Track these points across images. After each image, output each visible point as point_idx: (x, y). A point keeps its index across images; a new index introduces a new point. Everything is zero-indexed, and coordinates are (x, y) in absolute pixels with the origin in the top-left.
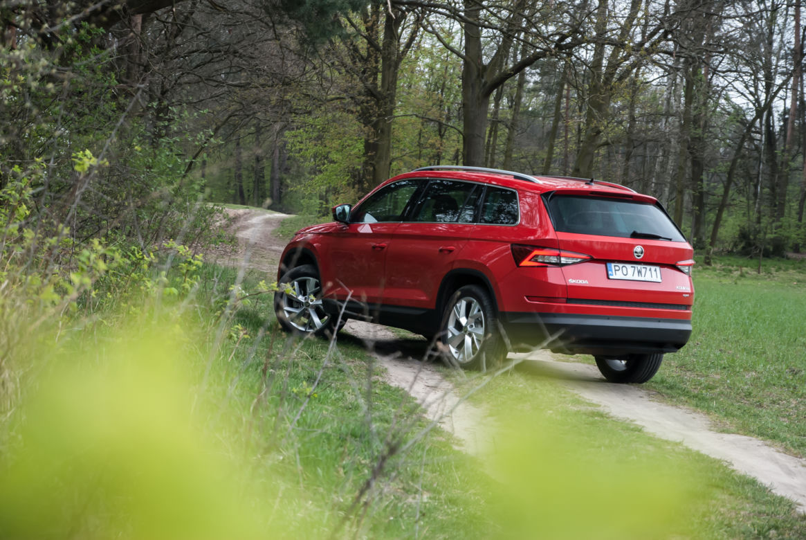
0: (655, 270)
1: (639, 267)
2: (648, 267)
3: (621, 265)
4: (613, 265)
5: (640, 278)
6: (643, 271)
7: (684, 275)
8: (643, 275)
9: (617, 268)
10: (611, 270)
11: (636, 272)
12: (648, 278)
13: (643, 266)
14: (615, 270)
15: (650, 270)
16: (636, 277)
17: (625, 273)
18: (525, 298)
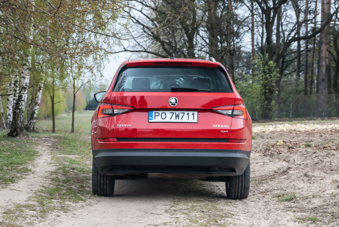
0: (193, 114)
1: (177, 112)
2: (186, 112)
3: (160, 112)
4: (154, 112)
5: (177, 121)
6: (181, 115)
7: (225, 116)
8: (180, 117)
9: (157, 114)
10: (152, 116)
11: (174, 115)
12: (185, 120)
13: (180, 112)
14: (155, 116)
15: (188, 114)
16: (174, 120)
17: (163, 117)
18: (98, 140)
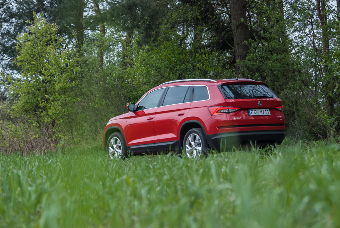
0: (268, 111)
1: (261, 110)
2: (264, 110)
3: (253, 110)
4: (250, 110)
5: (262, 115)
6: (263, 111)
8: (263, 113)
9: (252, 111)
10: (250, 112)
11: (260, 112)
12: (265, 114)
14: (251, 112)
15: (265, 111)
16: (260, 114)
17: (255, 113)
18: (217, 128)
